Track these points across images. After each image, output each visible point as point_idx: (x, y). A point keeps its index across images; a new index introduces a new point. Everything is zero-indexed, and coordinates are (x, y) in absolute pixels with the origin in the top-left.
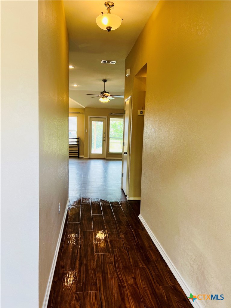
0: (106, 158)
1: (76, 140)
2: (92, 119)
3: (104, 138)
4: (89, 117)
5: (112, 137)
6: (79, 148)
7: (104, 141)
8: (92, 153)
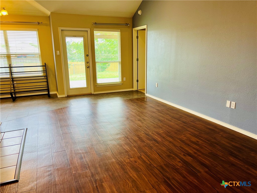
0: (93, 93)
1: (41, 69)
2: (65, 33)
3: (88, 63)
4: (60, 29)
5: (99, 61)
6: (47, 82)
7: (88, 67)
8: (71, 87)
